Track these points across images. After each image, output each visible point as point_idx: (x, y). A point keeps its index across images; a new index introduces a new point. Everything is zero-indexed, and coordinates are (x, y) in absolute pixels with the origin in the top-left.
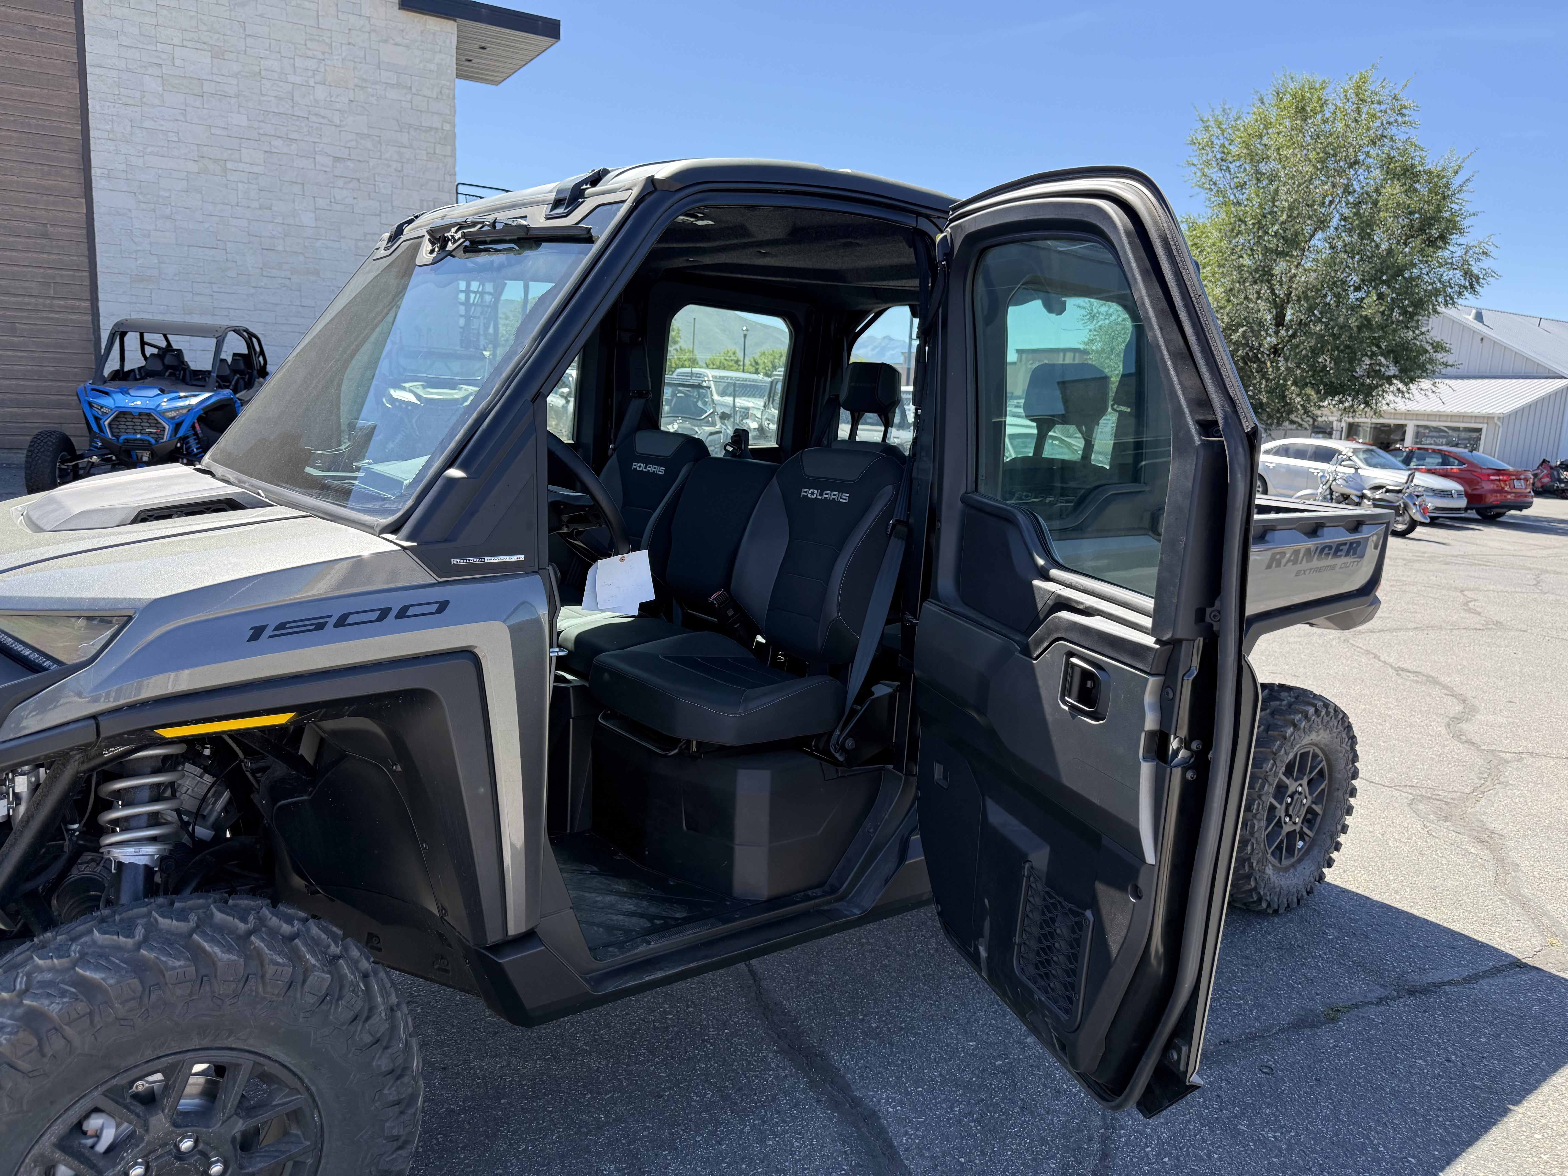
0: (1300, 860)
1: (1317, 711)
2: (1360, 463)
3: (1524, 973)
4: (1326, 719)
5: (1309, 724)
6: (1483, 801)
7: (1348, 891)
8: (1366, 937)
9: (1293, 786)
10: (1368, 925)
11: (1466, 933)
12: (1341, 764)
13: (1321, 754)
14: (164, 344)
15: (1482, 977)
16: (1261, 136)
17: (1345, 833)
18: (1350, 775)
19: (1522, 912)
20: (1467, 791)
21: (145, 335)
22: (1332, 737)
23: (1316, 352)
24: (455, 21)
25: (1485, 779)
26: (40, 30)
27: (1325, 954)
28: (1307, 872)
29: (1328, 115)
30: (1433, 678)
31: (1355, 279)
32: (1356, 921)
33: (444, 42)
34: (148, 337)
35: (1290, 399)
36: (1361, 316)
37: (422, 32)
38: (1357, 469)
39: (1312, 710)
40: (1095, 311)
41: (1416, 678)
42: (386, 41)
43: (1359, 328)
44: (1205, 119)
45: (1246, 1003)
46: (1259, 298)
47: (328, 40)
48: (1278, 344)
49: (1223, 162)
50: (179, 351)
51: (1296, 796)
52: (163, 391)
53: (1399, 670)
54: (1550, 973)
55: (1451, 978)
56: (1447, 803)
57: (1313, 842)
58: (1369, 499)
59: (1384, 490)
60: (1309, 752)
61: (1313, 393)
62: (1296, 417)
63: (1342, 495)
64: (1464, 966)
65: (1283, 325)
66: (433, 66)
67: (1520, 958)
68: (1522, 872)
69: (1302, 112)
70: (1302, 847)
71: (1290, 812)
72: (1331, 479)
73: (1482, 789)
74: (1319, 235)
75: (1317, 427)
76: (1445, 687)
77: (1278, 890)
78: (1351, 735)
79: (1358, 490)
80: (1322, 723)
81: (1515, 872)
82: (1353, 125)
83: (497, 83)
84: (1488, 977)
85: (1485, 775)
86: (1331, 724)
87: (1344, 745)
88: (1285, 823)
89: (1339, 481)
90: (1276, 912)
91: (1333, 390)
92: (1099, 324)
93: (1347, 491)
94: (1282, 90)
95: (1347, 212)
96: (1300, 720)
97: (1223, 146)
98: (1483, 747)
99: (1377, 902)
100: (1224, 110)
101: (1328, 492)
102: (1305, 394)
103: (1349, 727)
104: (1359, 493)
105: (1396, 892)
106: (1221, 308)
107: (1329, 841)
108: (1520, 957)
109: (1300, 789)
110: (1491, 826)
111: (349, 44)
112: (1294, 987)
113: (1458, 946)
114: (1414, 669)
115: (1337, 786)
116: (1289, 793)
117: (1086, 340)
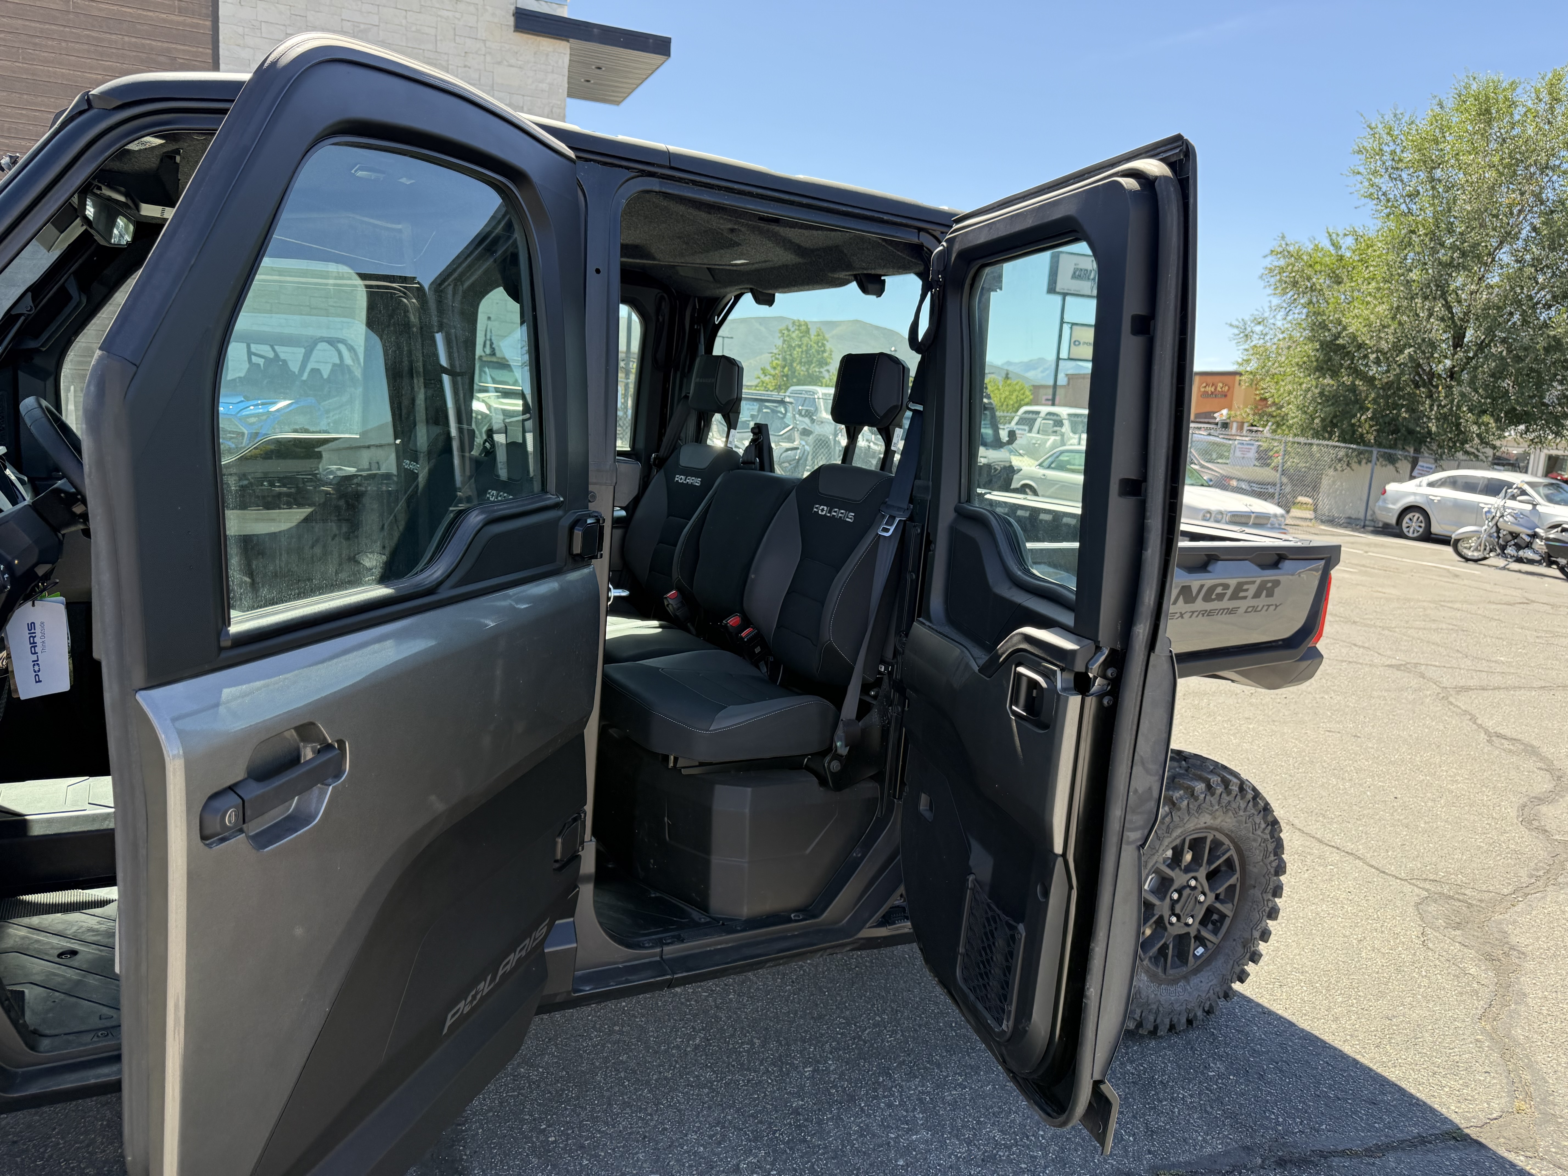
0: (1197, 971)
1: (1209, 787)
2: (1538, 499)
3: (1456, 1149)
4: (1226, 798)
5: (1197, 804)
6: (1520, 907)
7: (1270, 1013)
8: (1261, 1077)
9: (1179, 878)
10: (1272, 1061)
11: (1403, 1085)
12: (1256, 855)
13: (1227, 841)
14: (271, 355)
15: (1395, 1149)
16: (1437, 143)
17: (1266, 941)
18: (1272, 871)
19: (1499, 1060)
20: (1506, 892)
21: (252, 346)
22: (1239, 822)
23: (1498, 374)
24: (568, 41)
25: (1538, 878)
26: (181, 61)
27: (1191, 1096)
28: (1205, 986)
29: (1517, 117)
30: (1532, 747)
31: (1544, 295)
32: (1260, 1053)
33: (557, 62)
34: (254, 348)
35: (1465, 427)
36: (1549, 336)
37: (535, 54)
38: (1535, 505)
39: (1200, 787)
40: (1249, 329)
41: (1511, 747)
42: (499, 63)
43: (1547, 350)
44: (1373, 125)
45: (1045, 1156)
46: (1430, 315)
47: (444, 63)
48: (1454, 367)
49: (1394, 171)
50: (285, 361)
51: (1186, 892)
52: (247, 399)
53: (1493, 736)
54: (1495, 1153)
55: (1349, 1146)
56: (1469, 906)
57: (1218, 948)
58: (1541, 539)
59: (1560, 529)
60: (1206, 838)
61: (1492, 421)
62: (1472, 447)
63: (1511, 533)
64: (1377, 1130)
65: (1461, 346)
66: (544, 86)
67: (1462, 1126)
68: (1527, 1005)
69: (1485, 114)
70: (1202, 954)
71: (1177, 911)
72: (1498, 515)
73: (1527, 890)
74: (1506, 248)
75: (1499, 458)
76: (1543, 759)
77: (1154, 1007)
78: (1270, 819)
79: (1530, 529)
80: (1219, 803)
81: (1516, 1003)
82: (1547, 127)
83: (618, 103)
84: (1403, 1149)
85: (1541, 873)
86: (1234, 805)
87: (1259, 832)
88: (1171, 924)
89: (1508, 518)
90: (1154, 1033)
91: (1515, 418)
92: (1253, 343)
93: (1516, 529)
94: (1464, 92)
95: (1537, 222)
96: (1181, 798)
97: (1393, 152)
98: (1557, 837)
99: (1303, 1030)
100: (1395, 116)
101: (1494, 529)
102: (1483, 423)
103: (1267, 809)
104: (1530, 532)
105: (1336, 1019)
106: (1384, 327)
107: (1240, 950)
108: (1462, 1124)
109: (1193, 883)
110: (1514, 940)
111: (465, 66)
112: (1122, 1139)
113: (1383, 1101)
114: (1514, 736)
115: (1253, 882)
116: (1176, 886)
117: (1240, 360)
